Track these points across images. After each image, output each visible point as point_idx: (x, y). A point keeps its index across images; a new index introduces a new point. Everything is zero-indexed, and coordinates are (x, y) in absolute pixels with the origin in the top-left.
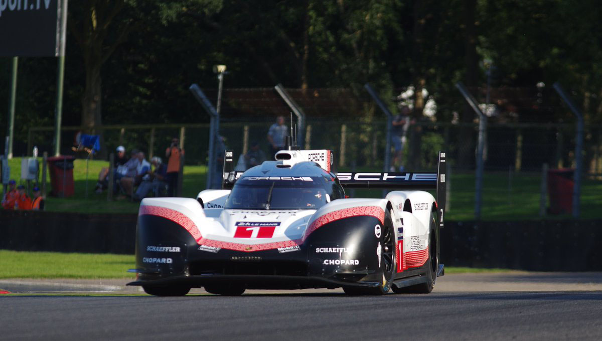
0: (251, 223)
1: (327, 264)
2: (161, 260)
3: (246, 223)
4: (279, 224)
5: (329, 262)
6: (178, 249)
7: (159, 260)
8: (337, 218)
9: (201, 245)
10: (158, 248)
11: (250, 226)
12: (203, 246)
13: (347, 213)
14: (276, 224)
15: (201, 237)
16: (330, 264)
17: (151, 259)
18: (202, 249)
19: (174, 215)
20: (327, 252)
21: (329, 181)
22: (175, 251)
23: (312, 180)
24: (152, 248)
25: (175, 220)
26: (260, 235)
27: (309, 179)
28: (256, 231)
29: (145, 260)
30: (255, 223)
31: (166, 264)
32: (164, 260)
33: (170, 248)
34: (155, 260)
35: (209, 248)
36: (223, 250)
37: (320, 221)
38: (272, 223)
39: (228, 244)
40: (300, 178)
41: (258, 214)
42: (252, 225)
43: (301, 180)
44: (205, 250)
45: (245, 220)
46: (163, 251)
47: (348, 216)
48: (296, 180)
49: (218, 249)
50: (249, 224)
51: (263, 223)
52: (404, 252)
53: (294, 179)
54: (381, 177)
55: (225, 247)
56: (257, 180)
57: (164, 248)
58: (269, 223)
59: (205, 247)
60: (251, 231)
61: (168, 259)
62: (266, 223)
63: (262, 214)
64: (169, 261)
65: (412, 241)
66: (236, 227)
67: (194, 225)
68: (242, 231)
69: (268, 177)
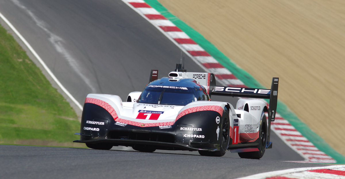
0: (147, 111)
1: (186, 136)
2: (93, 129)
3: (144, 111)
4: (163, 112)
5: (187, 136)
6: (103, 123)
7: (92, 129)
8: (194, 111)
9: (116, 122)
10: (92, 122)
11: (147, 113)
12: (117, 122)
13: (200, 109)
14: (161, 113)
15: (118, 117)
16: (188, 137)
17: (88, 128)
18: (117, 124)
19: (103, 104)
20: (186, 130)
21: (198, 90)
22: (101, 124)
23: (187, 89)
24: (89, 122)
25: (104, 107)
26: (151, 118)
27: (186, 89)
28: (149, 115)
29: (85, 128)
30: (149, 111)
31: (96, 131)
32: (95, 129)
33: (99, 122)
34: (90, 129)
35: (121, 124)
36: (128, 125)
37: (184, 112)
38: (159, 112)
39: (132, 122)
40: (181, 88)
41: (153, 107)
42: (148, 112)
43: (181, 89)
44: (118, 125)
45: (145, 109)
46: (95, 124)
47: (201, 110)
48: (178, 88)
49: (126, 125)
50: (146, 112)
51: (154, 111)
52: (239, 133)
53: (177, 88)
54: (241, 90)
55: (130, 124)
56: (156, 87)
57: (95, 122)
58: (157, 112)
59: (119, 123)
60: (146, 116)
61: (97, 129)
62: (156, 112)
63: (155, 106)
64: (98, 130)
65: (246, 127)
66: (139, 113)
67: (114, 110)
68: (141, 116)
69: (162, 86)
